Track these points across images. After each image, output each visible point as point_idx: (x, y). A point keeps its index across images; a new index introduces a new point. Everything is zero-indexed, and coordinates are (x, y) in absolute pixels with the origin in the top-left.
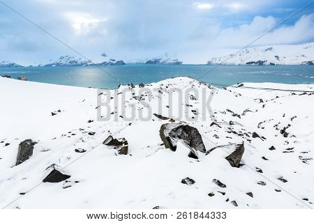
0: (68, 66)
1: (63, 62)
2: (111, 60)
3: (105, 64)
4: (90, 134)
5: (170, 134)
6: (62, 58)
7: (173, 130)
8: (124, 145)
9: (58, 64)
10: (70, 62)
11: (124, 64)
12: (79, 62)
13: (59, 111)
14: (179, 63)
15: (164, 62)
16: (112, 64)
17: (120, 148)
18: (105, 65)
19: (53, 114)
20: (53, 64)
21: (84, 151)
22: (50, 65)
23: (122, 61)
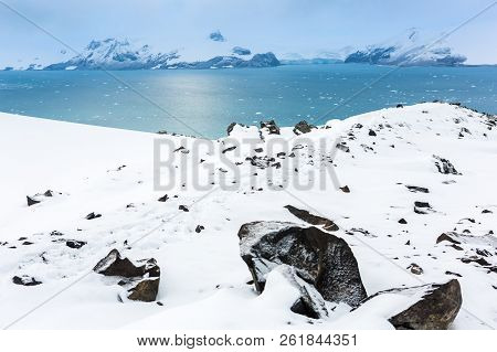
0: (111, 68)
1: (98, 56)
2: (237, 50)
3: (217, 62)
4: (70, 244)
5: (256, 248)
6: (95, 45)
7: (265, 239)
8: (146, 277)
9: (82, 64)
10: (118, 58)
11: (275, 63)
12: (143, 58)
13: (48, 194)
14: (452, 62)
15: (402, 58)
16: (240, 64)
17: (134, 285)
18: (220, 67)
19: (31, 202)
20: (69, 63)
21: (34, 283)
22: (61, 67)
23: (271, 56)
